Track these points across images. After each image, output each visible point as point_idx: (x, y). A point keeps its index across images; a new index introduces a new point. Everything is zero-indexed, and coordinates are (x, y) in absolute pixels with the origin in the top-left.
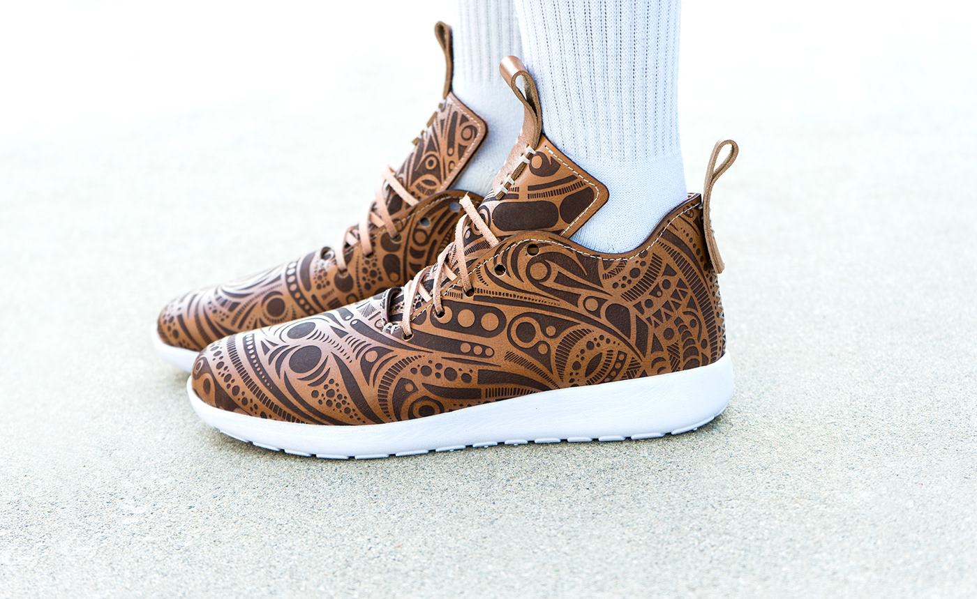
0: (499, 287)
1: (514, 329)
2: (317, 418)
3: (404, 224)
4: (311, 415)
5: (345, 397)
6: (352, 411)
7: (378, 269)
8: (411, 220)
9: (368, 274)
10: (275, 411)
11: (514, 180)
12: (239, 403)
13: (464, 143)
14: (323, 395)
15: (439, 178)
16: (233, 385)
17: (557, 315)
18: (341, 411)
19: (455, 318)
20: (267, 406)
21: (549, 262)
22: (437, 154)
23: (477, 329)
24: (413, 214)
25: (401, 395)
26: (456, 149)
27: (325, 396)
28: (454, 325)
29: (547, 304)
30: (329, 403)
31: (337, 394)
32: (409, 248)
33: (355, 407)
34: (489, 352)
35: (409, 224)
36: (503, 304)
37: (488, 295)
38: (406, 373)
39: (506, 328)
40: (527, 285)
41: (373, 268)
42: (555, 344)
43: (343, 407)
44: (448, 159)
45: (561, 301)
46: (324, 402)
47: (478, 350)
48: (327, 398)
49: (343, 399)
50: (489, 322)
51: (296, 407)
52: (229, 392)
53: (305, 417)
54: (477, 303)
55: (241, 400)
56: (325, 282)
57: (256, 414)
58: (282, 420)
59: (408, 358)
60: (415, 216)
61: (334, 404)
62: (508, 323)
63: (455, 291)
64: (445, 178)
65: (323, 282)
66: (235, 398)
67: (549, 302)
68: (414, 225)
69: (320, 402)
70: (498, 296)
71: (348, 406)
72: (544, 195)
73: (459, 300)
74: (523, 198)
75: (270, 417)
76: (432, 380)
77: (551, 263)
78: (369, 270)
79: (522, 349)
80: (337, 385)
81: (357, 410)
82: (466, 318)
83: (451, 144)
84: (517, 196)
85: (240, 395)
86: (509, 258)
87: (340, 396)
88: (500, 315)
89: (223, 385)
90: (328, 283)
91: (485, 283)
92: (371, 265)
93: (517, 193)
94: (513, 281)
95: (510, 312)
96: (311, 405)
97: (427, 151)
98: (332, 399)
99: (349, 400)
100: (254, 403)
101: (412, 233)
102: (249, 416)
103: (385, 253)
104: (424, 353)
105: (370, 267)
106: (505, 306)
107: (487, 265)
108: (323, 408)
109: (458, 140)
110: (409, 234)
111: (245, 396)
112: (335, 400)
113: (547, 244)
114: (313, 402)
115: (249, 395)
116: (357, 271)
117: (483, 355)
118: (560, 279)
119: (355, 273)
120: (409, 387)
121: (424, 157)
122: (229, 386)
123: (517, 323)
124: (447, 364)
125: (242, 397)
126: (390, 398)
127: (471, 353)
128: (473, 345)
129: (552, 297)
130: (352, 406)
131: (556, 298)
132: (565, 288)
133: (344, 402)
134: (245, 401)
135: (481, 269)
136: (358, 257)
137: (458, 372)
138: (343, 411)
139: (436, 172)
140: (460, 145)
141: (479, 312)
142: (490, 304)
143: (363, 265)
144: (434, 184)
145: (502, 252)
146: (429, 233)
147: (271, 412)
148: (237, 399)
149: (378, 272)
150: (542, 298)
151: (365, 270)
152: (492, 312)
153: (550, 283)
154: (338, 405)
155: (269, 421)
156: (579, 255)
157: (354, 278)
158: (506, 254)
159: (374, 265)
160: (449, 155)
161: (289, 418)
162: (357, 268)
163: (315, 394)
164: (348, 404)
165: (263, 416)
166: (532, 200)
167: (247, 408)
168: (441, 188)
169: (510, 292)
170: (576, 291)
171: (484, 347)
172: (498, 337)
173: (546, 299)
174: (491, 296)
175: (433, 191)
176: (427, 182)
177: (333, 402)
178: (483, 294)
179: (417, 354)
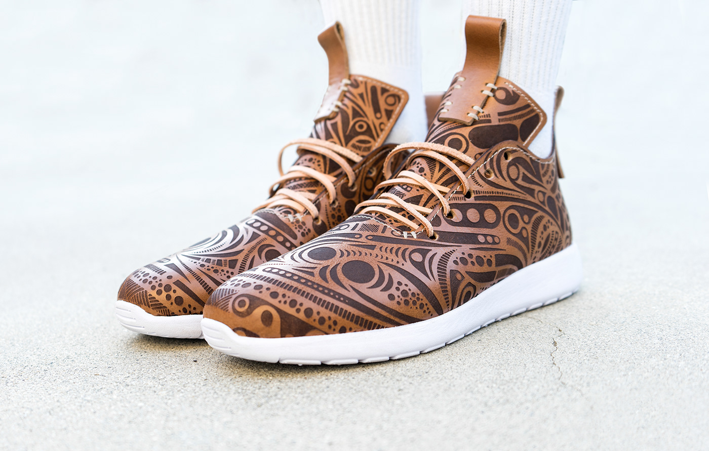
0: (491, 187)
1: (506, 219)
2: (397, 320)
3: (357, 174)
4: (392, 317)
5: (418, 294)
6: (425, 306)
7: (342, 214)
8: (362, 171)
9: (336, 219)
10: (356, 322)
11: (482, 108)
12: (316, 324)
13: (390, 108)
14: (399, 296)
15: (372, 137)
16: (303, 309)
17: (526, 206)
18: (417, 308)
19: (465, 216)
20: (348, 319)
21: (518, 165)
22: (365, 119)
23: (483, 223)
24: (364, 166)
25: (455, 283)
26: (384, 113)
27: (401, 297)
28: (465, 222)
29: (521, 198)
30: (406, 302)
31: (410, 293)
32: (362, 194)
33: (427, 302)
34: (497, 240)
35: (361, 174)
36: (496, 200)
37: (485, 195)
38: (450, 265)
39: (502, 220)
40: (508, 184)
41: (338, 214)
42: (529, 227)
43: (418, 303)
44: (377, 122)
45: (527, 195)
46: (402, 302)
47: (490, 239)
48: (404, 299)
49: (417, 296)
50: (490, 216)
51: (377, 313)
52: (302, 316)
53: (386, 321)
54: (478, 202)
55: (317, 321)
56: (307, 230)
57: (334, 332)
58: (362, 330)
59: (446, 253)
60: (365, 167)
61: (411, 302)
62: (502, 215)
63: (457, 195)
64: (378, 136)
65: (304, 230)
66: (310, 321)
67: (522, 196)
68: (365, 175)
69: (399, 303)
70: (491, 195)
71: (422, 302)
72: (510, 119)
73: (463, 202)
74: (495, 122)
75: (351, 330)
76: (470, 268)
77: (519, 166)
78: (336, 215)
79: (514, 234)
80: (406, 285)
81: (429, 304)
82: (473, 215)
83: (377, 109)
84: (489, 121)
85: (315, 316)
86: (495, 163)
87: (413, 294)
88: (495, 209)
89: (292, 311)
90: (309, 230)
91: (481, 186)
92: (337, 211)
93: (488, 118)
94: (500, 181)
95: (502, 206)
96: (391, 307)
97: (353, 118)
98: (408, 298)
99: (421, 296)
100: (333, 319)
101: (363, 181)
102: (325, 336)
103: (346, 200)
104: (457, 248)
105: (336, 213)
106: (497, 202)
107: (480, 171)
108: (402, 309)
109: (383, 106)
110: (361, 182)
111: (321, 315)
112: (410, 298)
113: (515, 151)
114: (392, 305)
115: (325, 313)
116: (328, 218)
117: (494, 243)
118: (525, 178)
119: (327, 220)
120: (459, 277)
121: (352, 123)
122: (298, 311)
123: (507, 215)
124: (475, 253)
125: (317, 318)
126: (449, 288)
127: (486, 242)
128: (485, 236)
129: (522, 192)
130: (425, 301)
131: (525, 193)
132: (527, 185)
133: (418, 299)
134: (322, 321)
135: (475, 175)
136: (326, 205)
137: (484, 258)
138: (418, 307)
139: (368, 132)
140: (386, 111)
141: (481, 209)
142: (487, 202)
143: (331, 211)
144: (369, 142)
145: (489, 159)
146: (374, 179)
147: (353, 325)
148: (313, 321)
149: (342, 216)
150: (518, 194)
151: (333, 216)
152: (489, 208)
153: (520, 182)
154: (414, 303)
155: (348, 335)
156: (531, 158)
157: (327, 224)
158: (492, 160)
159: (339, 210)
160: (378, 118)
161: (370, 326)
162: (327, 215)
163: (391, 297)
164: (422, 299)
165: (343, 330)
166: (502, 123)
167: (325, 327)
168: (376, 145)
169: (499, 190)
170: (533, 186)
171: (493, 236)
172: (498, 227)
173: (520, 194)
174: (487, 195)
175: (369, 148)
176: (361, 141)
177: (409, 300)
178: (481, 195)
179: (451, 249)
